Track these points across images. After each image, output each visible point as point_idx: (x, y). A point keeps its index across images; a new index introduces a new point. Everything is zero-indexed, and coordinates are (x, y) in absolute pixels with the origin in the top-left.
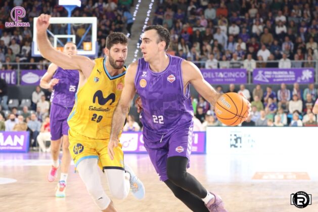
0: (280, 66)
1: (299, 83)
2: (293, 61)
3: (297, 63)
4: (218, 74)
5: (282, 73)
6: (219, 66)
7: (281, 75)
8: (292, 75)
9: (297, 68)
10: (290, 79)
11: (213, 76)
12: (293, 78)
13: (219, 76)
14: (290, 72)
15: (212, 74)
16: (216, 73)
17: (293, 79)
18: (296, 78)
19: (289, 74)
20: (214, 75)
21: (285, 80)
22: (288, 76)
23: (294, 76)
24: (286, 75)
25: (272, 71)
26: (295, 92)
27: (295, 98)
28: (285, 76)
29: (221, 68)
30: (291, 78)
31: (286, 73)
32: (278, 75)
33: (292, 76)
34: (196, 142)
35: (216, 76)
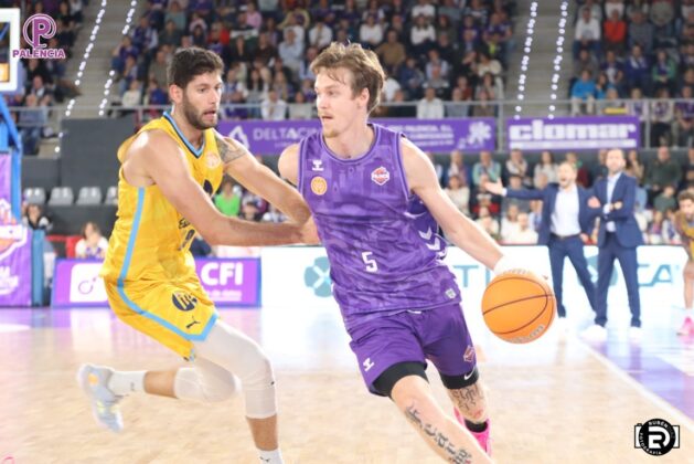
0: (421, 115)
1: (463, 150)
2: (449, 104)
3: (457, 107)
4: (286, 132)
5: (425, 128)
6: (287, 115)
7: (423, 133)
8: (446, 132)
9: (457, 119)
10: (442, 143)
11: (275, 137)
12: (449, 139)
13: (288, 136)
14: (444, 128)
15: (274, 132)
16: (283, 130)
17: (450, 143)
18: (456, 139)
19: (440, 131)
20: (278, 134)
21: (432, 144)
22: (438, 136)
23: (451, 136)
24: (436, 133)
25: (404, 124)
26: (454, 170)
27: (453, 182)
28: (432, 136)
29: (292, 118)
30: (444, 140)
31: (434, 128)
32: (416, 133)
33: (446, 134)
34: (239, 280)
35: (283, 135)
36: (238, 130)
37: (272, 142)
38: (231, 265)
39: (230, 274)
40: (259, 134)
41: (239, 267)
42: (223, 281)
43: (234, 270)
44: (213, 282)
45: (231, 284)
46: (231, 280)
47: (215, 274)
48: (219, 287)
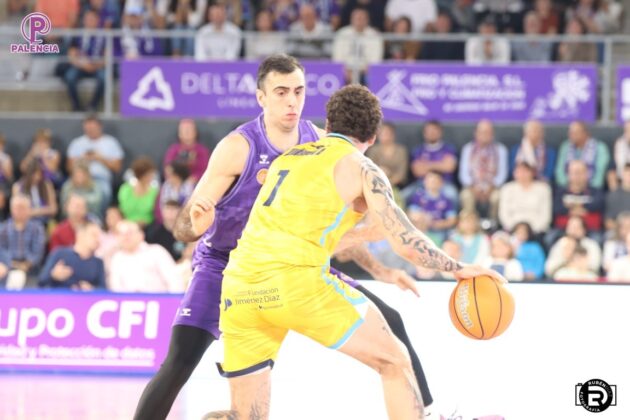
1: (542, 120)
2: (519, 39)
3: (533, 44)
4: (238, 82)
5: (476, 80)
6: (242, 53)
7: (473, 88)
8: (513, 88)
9: (533, 65)
10: (504, 107)
11: (218, 89)
12: (518, 100)
13: (241, 88)
14: (508, 80)
15: (217, 81)
16: (232, 78)
17: (519, 106)
18: (530, 100)
19: (502, 86)
20: (225, 83)
21: (488, 107)
22: (498, 94)
23: (520, 94)
24: (492, 88)
25: (440, 72)
28: (488, 94)
29: (250, 58)
30: (509, 101)
31: (492, 81)
32: (460, 88)
33: (513, 91)
34: (151, 332)
35: (232, 87)
36: (156, 74)
37: (214, 97)
38: (139, 305)
39: (137, 320)
40: (191, 83)
41: (153, 309)
42: (125, 332)
43: (143, 314)
44: (108, 333)
45: (137, 338)
46: (138, 330)
47: (110, 319)
48: (118, 343)
